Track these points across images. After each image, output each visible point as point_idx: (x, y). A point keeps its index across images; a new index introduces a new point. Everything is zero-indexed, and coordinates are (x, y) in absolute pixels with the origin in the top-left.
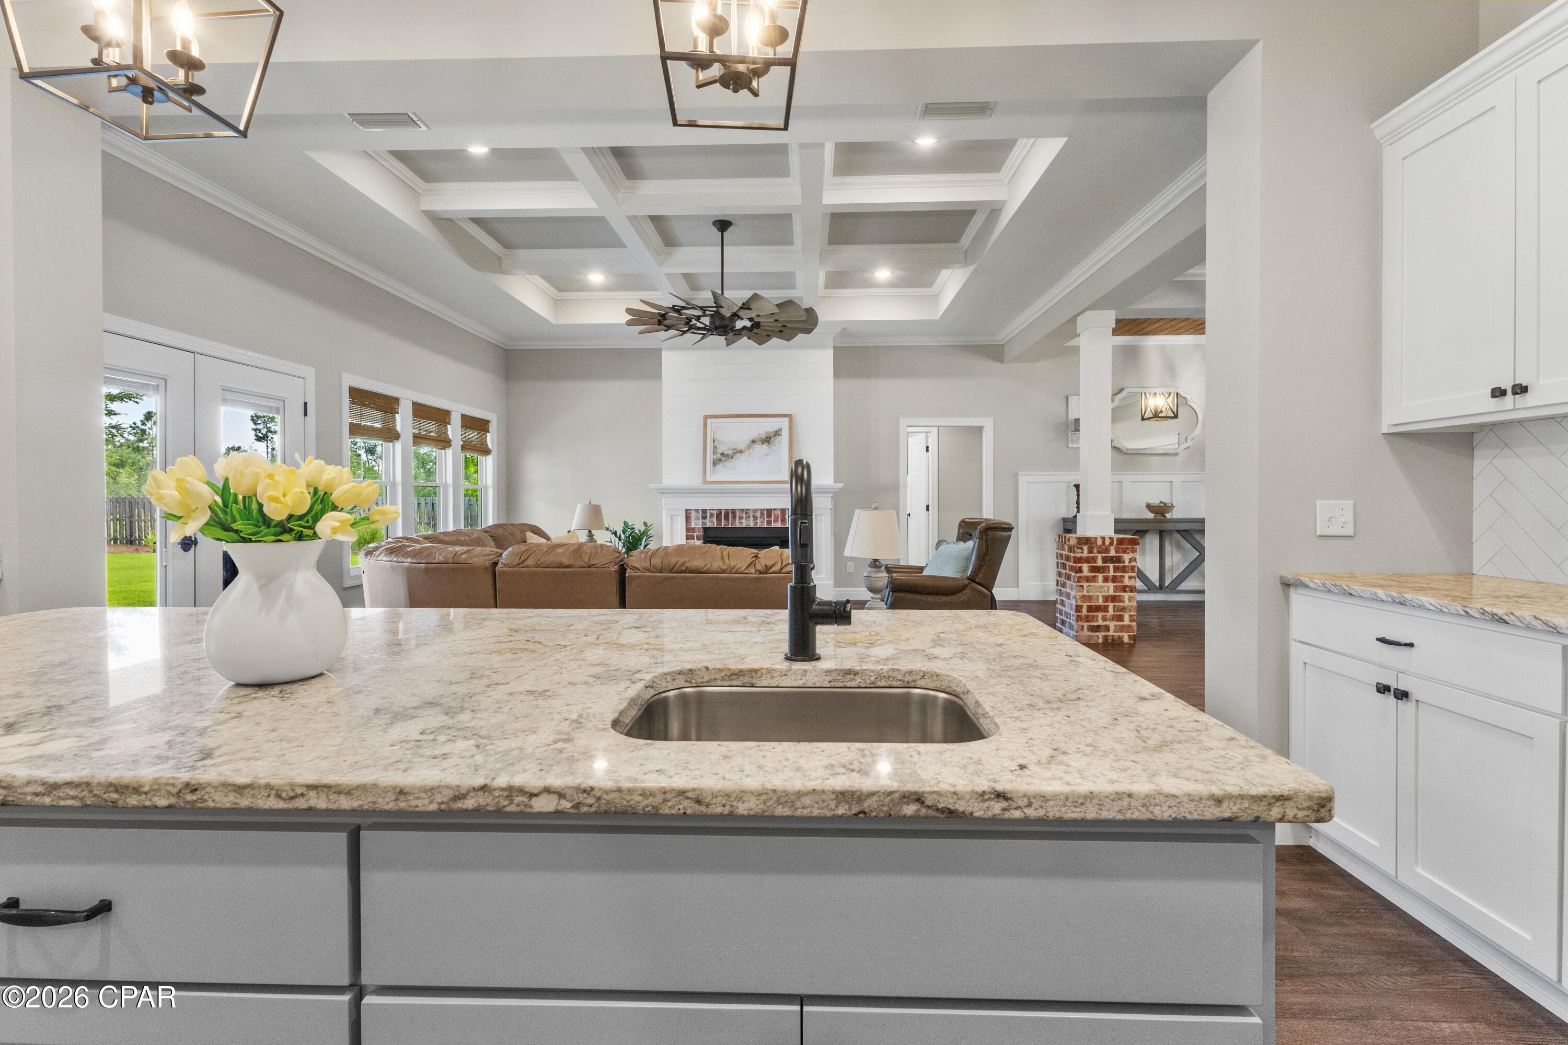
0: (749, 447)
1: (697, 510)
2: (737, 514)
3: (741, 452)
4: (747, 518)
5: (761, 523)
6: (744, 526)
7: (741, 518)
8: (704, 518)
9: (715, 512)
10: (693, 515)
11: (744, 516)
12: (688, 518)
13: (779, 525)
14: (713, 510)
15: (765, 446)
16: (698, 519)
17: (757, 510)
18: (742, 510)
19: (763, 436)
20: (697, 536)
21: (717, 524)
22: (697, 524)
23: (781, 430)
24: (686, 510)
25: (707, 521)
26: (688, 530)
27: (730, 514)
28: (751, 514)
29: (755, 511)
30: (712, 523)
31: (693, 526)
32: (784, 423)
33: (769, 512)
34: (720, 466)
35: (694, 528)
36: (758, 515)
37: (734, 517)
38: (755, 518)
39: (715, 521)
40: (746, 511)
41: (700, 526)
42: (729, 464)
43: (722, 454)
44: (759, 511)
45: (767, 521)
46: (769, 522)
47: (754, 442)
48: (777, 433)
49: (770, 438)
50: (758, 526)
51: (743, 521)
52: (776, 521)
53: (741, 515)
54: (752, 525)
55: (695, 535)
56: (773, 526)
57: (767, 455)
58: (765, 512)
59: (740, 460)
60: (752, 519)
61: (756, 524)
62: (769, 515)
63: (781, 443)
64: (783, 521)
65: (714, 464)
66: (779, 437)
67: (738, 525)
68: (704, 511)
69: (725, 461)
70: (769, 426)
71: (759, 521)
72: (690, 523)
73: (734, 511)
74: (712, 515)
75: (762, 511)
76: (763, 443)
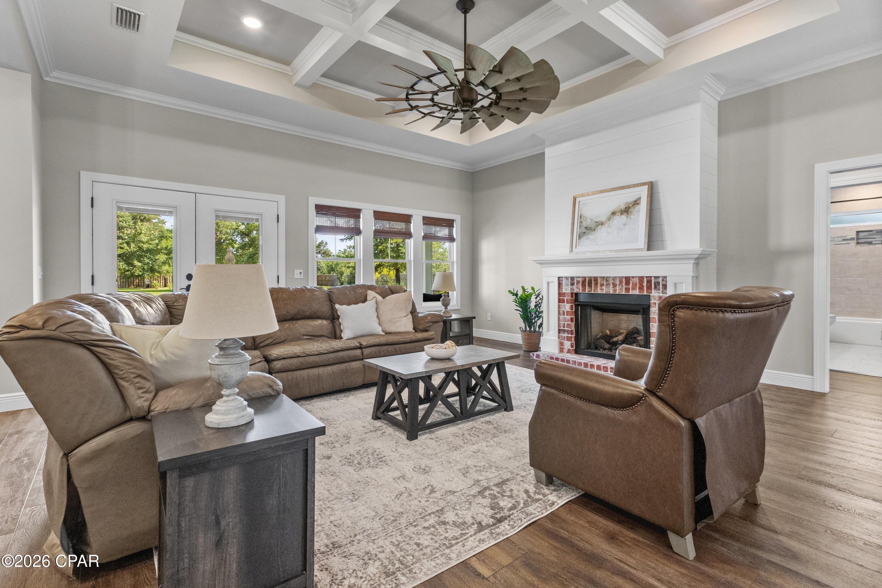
0: (609, 219)
1: (567, 278)
2: (599, 281)
3: (602, 224)
4: (608, 285)
5: (620, 290)
6: (604, 292)
7: (602, 285)
8: (572, 284)
9: (580, 280)
10: (564, 282)
11: (605, 283)
12: (560, 285)
13: (637, 292)
14: (579, 277)
15: (624, 217)
16: (567, 285)
17: (616, 278)
18: (603, 278)
19: (623, 207)
20: (567, 299)
21: (583, 290)
22: (567, 289)
23: (640, 198)
24: (559, 278)
25: (574, 287)
26: (560, 294)
27: (591, 281)
28: (611, 282)
29: (614, 278)
30: (579, 289)
31: (564, 291)
32: (643, 192)
33: (628, 280)
34: (583, 239)
35: (565, 293)
36: (617, 282)
37: (596, 284)
38: (615, 285)
39: (581, 287)
40: (606, 279)
41: (569, 292)
42: (592, 236)
43: (586, 228)
44: (618, 279)
45: (626, 289)
46: (627, 290)
47: (614, 213)
48: (636, 203)
49: (629, 208)
50: (617, 293)
51: (604, 287)
52: (633, 289)
53: (602, 282)
54: (611, 293)
55: (565, 298)
56: (630, 293)
57: (625, 225)
58: (624, 280)
59: (601, 233)
60: (611, 286)
61: (615, 290)
62: (627, 283)
63: (639, 211)
64: (641, 288)
65: (580, 237)
66: (638, 206)
67: (599, 292)
68: (572, 278)
69: (588, 233)
70: (629, 196)
71: (618, 288)
72: (562, 288)
73: (596, 279)
74: (578, 282)
75: (621, 278)
76: (622, 214)
